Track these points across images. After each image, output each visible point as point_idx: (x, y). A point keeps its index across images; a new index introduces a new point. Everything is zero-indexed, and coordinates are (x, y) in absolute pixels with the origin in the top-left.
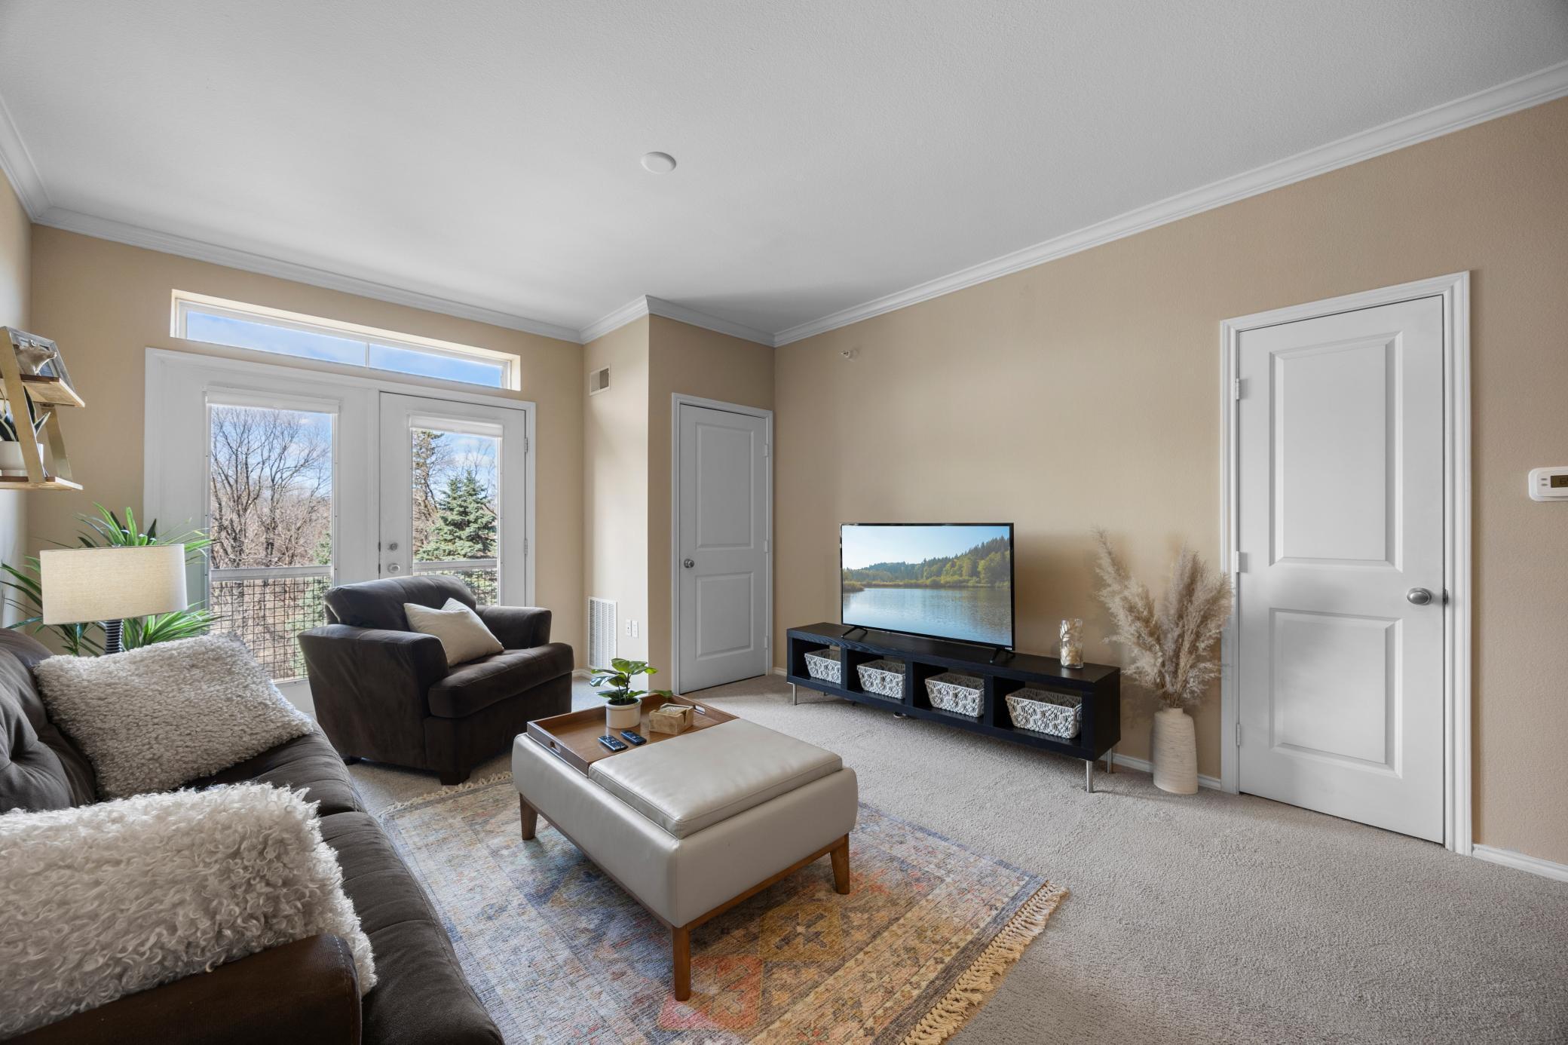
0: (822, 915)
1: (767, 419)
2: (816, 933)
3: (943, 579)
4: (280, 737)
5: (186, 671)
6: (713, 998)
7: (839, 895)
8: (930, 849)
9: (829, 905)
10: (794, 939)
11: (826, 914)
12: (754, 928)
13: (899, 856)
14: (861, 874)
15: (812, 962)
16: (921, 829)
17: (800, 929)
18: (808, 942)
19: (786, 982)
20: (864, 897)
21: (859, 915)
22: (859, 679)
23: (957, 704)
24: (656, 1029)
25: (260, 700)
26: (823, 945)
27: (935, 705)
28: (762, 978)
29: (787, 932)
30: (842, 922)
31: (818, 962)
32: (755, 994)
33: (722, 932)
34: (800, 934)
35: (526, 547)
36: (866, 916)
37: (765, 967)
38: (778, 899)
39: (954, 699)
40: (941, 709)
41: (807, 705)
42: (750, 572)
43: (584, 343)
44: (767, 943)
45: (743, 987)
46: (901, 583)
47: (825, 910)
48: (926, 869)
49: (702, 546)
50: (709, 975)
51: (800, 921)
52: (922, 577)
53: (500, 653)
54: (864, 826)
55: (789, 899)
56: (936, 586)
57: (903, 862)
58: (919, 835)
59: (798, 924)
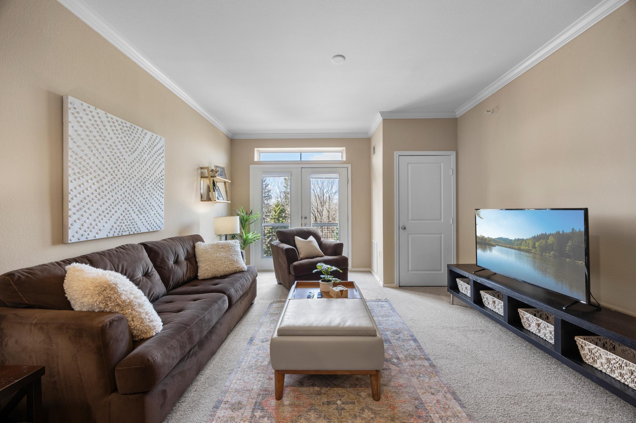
0: (354, 402)
1: (452, 156)
2: (343, 408)
3: (522, 247)
4: (236, 270)
5: (220, 249)
6: (284, 405)
7: (372, 399)
8: (447, 407)
9: (362, 400)
10: (332, 404)
11: (356, 403)
12: (324, 390)
13: (423, 399)
14: (392, 396)
15: (328, 418)
16: (453, 394)
17: (339, 402)
18: (336, 410)
19: (310, 418)
20: (382, 407)
21: (370, 413)
22: (482, 300)
23: (540, 331)
24: (260, 403)
25: (233, 259)
26: (340, 415)
27: (525, 327)
28: (305, 411)
29: (332, 400)
30: (359, 411)
31: (331, 420)
32: (296, 414)
33: (312, 385)
34: (337, 404)
35: (348, 219)
36: (372, 416)
37: (311, 407)
38: (345, 385)
39: (537, 327)
40: (529, 331)
41: (458, 306)
42: (441, 234)
43: (370, 137)
44: (321, 399)
45: (296, 409)
46: (508, 246)
47: (358, 401)
48: (432, 415)
49: (411, 220)
50: (292, 397)
51: (342, 399)
52: (514, 245)
53: (322, 256)
54: (421, 375)
55: (350, 388)
56: (519, 249)
57: (422, 403)
58: (449, 396)
59: (340, 400)
